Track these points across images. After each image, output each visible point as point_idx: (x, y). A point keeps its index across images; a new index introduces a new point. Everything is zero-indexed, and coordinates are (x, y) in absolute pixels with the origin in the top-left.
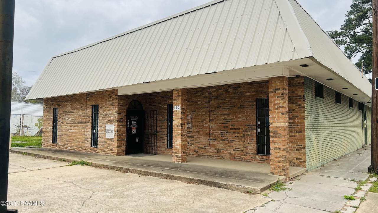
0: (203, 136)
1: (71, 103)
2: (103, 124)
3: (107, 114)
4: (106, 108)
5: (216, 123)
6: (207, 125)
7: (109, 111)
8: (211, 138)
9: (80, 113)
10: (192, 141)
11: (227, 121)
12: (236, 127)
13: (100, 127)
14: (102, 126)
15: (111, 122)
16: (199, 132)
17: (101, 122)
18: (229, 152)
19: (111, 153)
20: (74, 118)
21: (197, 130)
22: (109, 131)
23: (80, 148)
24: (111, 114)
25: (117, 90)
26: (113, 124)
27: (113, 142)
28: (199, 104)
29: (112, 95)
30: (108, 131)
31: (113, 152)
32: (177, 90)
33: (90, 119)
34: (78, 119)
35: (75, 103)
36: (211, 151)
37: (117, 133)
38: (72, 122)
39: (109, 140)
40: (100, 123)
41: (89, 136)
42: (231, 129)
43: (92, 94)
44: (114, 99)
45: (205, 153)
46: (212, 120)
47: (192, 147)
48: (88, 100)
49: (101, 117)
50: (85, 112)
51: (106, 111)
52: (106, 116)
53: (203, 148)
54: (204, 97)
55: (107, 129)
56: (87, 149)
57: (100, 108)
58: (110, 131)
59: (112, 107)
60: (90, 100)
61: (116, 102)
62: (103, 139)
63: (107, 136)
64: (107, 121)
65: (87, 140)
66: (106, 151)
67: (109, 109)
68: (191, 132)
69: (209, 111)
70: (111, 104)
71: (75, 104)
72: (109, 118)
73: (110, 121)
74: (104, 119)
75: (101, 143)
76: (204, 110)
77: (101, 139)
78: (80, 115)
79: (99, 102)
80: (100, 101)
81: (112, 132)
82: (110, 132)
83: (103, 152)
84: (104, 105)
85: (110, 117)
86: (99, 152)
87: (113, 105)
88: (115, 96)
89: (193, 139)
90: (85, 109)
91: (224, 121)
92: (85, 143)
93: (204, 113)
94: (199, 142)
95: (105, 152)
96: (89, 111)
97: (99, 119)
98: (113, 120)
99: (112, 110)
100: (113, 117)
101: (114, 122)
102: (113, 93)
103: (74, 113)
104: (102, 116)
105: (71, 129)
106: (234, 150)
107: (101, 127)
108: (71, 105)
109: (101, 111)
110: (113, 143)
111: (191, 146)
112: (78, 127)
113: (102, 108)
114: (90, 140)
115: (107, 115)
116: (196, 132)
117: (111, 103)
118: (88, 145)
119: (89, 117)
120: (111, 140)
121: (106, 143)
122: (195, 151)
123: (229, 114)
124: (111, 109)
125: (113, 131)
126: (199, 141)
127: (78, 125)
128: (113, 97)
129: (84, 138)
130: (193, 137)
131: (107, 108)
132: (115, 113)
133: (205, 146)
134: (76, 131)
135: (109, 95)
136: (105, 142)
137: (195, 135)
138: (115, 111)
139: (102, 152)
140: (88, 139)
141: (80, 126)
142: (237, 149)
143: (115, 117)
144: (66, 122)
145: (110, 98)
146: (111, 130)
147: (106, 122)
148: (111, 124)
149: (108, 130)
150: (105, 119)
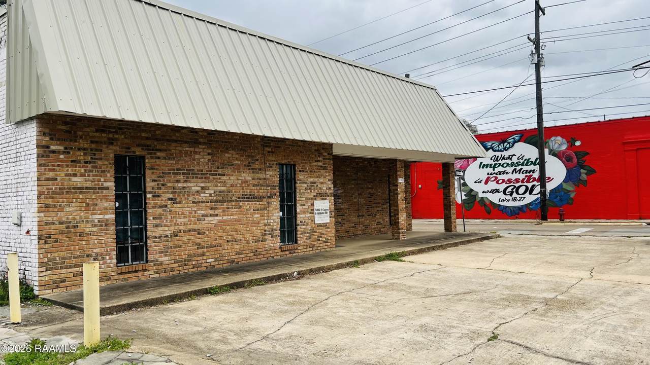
0: (354, 213)
1: (210, 151)
2: (307, 199)
3: (315, 183)
4: (310, 172)
5: (362, 198)
6: (356, 200)
7: (317, 177)
8: (360, 214)
9: (247, 176)
10: (344, 220)
11: (371, 195)
12: (377, 201)
13: (301, 205)
14: (306, 204)
15: (322, 196)
16: (349, 209)
17: (303, 196)
18: (373, 227)
19: (326, 247)
20: (223, 188)
21: (347, 207)
22: (321, 212)
23: (252, 254)
24: (322, 183)
25: (331, 145)
26: (326, 199)
27: (329, 228)
28: (349, 176)
29: (323, 151)
30: (319, 212)
31: (329, 244)
32: (400, 161)
33: (277, 191)
34: (238, 191)
35: (228, 153)
36: (360, 228)
37: (333, 213)
38: (219, 198)
39: (321, 226)
40: (300, 199)
41: (275, 224)
42: (374, 203)
43: (279, 141)
44: (326, 159)
45: (356, 233)
46: (360, 194)
47: (343, 228)
48: (269, 152)
49: (301, 187)
50: (262, 176)
51: (311, 177)
52: (312, 186)
53: (353, 227)
54: (353, 168)
55: (316, 207)
56: (271, 251)
57: (300, 171)
58: (323, 211)
59: (322, 172)
60: (273, 152)
61: (330, 165)
62: (308, 227)
63: (318, 220)
64: (315, 194)
65: (269, 234)
66: (316, 246)
67: (319, 175)
68: (342, 209)
69: (358, 184)
70: (321, 166)
71: (226, 155)
72: (320, 190)
73: (320, 194)
74: (309, 191)
75: (305, 233)
76: (353, 182)
77: (303, 227)
78: (246, 182)
79: (296, 160)
80: (298, 157)
81: (326, 213)
82: (323, 213)
83: (311, 249)
84: (307, 166)
85: (320, 188)
86: (302, 250)
87: (324, 168)
88: (328, 154)
89: (344, 217)
90: (260, 170)
91: (369, 196)
92: (265, 241)
93: (353, 186)
94: (350, 221)
95: (314, 248)
96: (273, 175)
97: (297, 190)
98: (326, 193)
99: (324, 177)
100: (325, 188)
101: (328, 196)
102: (323, 149)
103: (224, 175)
104: (305, 185)
105: (217, 215)
106: (377, 224)
107: (304, 205)
108: (209, 154)
109: (300, 176)
110: (329, 230)
111: (343, 226)
112: (241, 207)
113: (303, 171)
114: (278, 232)
115: (315, 185)
116: (347, 209)
117: (321, 164)
118: (274, 242)
119: (273, 187)
120: (325, 225)
121: (316, 232)
122: (346, 232)
123: (372, 188)
124: (322, 175)
125: (328, 211)
126: (350, 219)
127: (241, 204)
128: (324, 156)
129: (263, 231)
130: (344, 215)
131: (315, 172)
132: (329, 183)
133: (355, 225)
134: (235, 217)
135: (316, 150)
136: (313, 231)
137: (345, 213)
138: (329, 178)
139: (308, 249)
140: (272, 230)
141: (246, 205)
142: (379, 223)
143: (330, 188)
144: (191, 199)
145: (319, 156)
146: (325, 210)
147: (312, 196)
148: (322, 199)
149: (319, 210)
150: (311, 192)
